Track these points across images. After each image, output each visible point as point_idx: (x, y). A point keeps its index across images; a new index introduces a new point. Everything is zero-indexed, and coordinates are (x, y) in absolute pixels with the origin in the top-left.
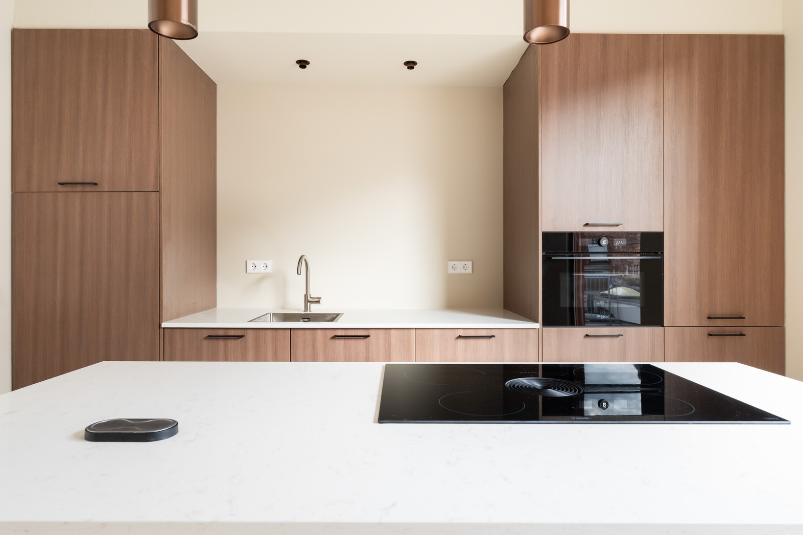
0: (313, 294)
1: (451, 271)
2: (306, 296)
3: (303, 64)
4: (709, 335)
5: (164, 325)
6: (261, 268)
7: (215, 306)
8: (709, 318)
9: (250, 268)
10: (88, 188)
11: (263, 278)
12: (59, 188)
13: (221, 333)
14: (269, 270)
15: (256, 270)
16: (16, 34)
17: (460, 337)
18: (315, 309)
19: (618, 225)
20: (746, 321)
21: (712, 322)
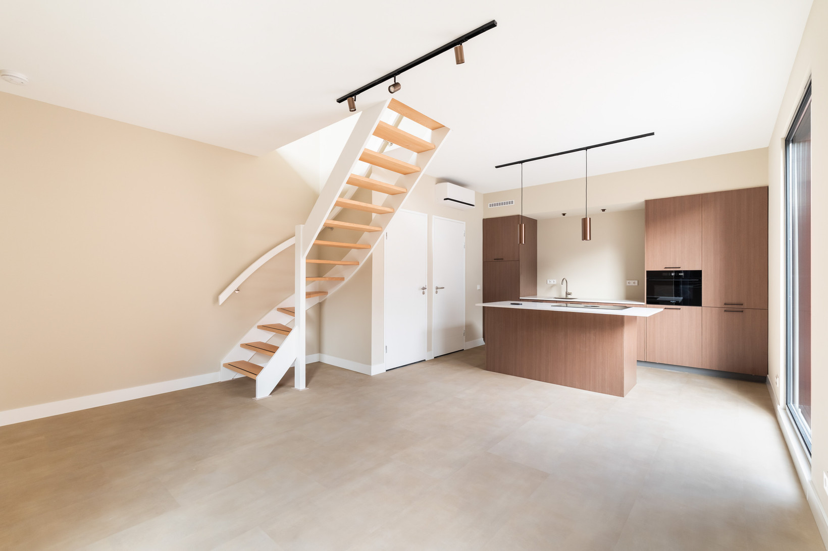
0: (569, 291)
1: (628, 284)
2: (566, 292)
4: (725, 311)
5: (520, 298)
6: (552, 282)
7: (536, 295)
8: (725, 304)
9: (548, 282)
10: (501, 260)
11: (553, 286)
12: (494, 260)
14: (555, 283)
15: (551, 283)
16: (484, 220)
18: (569, 296)
19: (680, 268)
20: (745, 306)
21: (727, 306)
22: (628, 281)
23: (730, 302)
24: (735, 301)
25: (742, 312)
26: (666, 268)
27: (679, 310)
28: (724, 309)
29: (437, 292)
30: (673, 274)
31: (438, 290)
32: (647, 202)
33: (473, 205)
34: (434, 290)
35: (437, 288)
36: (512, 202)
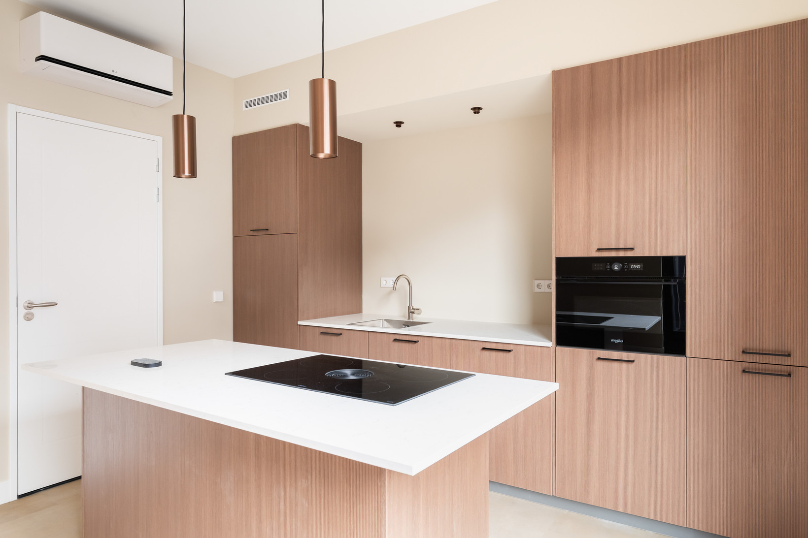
1: (536, 290)
2: (409, 307)
3: (399, 124)
4: (744, 371)
5: (299, 323)
6: (390, 284)
7: (360, 311)
8: (744, 352)
9: (383, 283)
10: (264, 233)
11: (392, 291)
12: (252, 233)
13: (329, 331)
15: (387, 285)
17: (484, 349)
18: (416, 318)
19: (632, 249)
20: (796, 359)
21: (748, 358)
22: (536, 282)
23: (756, 345)
24: (770, 344)
25: (789, 375)
26: (599, 250)
27: (630, 365)
28: (740, 366)
29: (29, 318)
30: (616, 267)
31: (34, 311)
32: (557, 75)
33: (169, 93)
34: (23, 311)
35: (30, 306)
36: (285, 93)
